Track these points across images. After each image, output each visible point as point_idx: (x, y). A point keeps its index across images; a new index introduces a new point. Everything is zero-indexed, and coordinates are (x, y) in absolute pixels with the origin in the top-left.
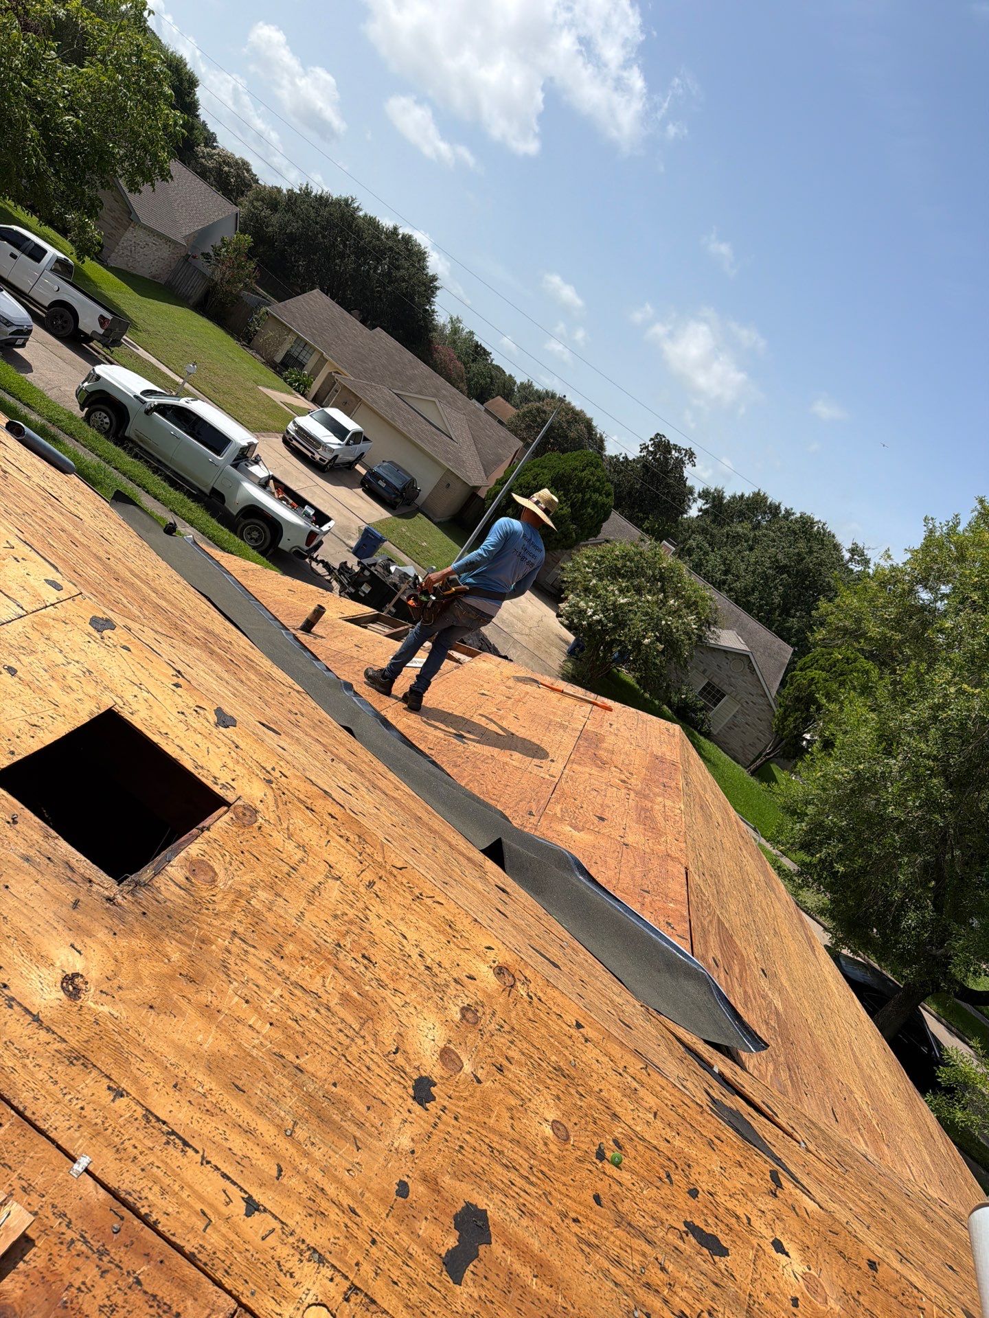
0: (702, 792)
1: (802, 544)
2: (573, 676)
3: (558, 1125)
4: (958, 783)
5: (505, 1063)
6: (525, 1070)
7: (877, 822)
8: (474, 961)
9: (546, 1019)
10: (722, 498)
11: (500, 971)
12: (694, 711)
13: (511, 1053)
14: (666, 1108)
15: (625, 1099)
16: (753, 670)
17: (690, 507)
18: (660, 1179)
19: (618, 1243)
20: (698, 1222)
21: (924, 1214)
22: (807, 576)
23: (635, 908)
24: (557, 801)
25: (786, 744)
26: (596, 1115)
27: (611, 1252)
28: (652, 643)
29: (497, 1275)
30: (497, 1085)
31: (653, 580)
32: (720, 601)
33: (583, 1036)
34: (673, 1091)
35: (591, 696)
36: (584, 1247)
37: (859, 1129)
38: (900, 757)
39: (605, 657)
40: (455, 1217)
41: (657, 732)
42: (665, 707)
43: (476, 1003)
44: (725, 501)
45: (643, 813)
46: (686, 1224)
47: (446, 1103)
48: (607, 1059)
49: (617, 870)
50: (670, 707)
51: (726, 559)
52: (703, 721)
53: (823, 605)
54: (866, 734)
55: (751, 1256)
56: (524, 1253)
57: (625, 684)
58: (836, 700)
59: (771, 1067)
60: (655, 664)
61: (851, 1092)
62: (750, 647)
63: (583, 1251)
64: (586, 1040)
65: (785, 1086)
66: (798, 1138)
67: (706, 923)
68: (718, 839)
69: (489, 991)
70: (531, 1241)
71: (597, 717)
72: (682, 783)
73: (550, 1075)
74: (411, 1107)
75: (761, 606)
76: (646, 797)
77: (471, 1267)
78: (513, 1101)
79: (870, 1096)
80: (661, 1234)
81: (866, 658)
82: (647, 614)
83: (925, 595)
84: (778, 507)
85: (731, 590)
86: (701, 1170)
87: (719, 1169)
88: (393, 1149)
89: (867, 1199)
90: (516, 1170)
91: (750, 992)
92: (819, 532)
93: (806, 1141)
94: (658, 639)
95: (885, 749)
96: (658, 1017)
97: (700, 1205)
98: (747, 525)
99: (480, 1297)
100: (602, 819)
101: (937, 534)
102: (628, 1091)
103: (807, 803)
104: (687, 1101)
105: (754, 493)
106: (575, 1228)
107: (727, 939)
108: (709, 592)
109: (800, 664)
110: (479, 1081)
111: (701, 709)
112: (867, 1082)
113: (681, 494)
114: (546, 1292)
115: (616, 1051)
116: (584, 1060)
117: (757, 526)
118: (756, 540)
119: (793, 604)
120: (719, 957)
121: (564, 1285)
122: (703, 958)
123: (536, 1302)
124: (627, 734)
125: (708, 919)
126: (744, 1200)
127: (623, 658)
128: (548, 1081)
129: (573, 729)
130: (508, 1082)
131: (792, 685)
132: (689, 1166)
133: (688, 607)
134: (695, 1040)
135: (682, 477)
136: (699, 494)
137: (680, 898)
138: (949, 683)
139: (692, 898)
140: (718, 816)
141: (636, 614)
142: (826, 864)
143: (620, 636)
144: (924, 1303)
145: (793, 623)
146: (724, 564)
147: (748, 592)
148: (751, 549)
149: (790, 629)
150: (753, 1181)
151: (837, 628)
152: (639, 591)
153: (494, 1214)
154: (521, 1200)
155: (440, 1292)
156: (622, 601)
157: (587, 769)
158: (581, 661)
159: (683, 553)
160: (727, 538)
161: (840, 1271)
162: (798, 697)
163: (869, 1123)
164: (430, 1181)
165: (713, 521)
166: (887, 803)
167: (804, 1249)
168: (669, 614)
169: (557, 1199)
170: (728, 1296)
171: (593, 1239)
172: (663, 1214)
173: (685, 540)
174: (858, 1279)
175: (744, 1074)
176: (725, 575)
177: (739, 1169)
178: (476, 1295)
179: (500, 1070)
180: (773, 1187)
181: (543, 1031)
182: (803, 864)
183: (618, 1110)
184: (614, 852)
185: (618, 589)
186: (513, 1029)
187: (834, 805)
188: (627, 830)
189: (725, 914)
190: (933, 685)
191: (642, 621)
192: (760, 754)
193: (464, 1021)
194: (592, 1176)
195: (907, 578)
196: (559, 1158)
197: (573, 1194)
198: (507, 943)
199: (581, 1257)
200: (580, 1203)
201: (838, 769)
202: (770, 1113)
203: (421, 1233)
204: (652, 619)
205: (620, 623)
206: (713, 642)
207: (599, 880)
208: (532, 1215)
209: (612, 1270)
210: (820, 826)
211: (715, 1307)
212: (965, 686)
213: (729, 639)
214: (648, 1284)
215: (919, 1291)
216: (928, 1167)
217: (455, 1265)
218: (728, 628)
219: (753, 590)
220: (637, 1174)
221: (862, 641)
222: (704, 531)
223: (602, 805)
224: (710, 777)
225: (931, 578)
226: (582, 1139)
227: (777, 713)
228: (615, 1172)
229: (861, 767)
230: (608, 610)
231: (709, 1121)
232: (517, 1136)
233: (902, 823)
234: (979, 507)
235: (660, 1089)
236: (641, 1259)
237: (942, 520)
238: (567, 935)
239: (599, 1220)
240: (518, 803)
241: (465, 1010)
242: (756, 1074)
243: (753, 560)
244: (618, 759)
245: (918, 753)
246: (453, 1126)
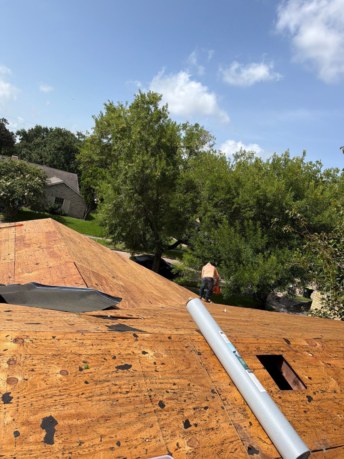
0: (69, 236)
1: (61, 138)
2: (6, 219)
3: (62, 372)
4: (141, 193)
5: (33, 367)
6: (42, 364)
7: (126, 215)
8: (3, 344)
9: (41, 343)
10: (25, 132)
11: (16, 341)
12: (56, 209)
13: (34, 363)
14: (95, 341)
15: (81, 348)
16: (68, 187)
17: (16, 140)
18: (103, 362)
19: (99, 389)
20: (120, 364)
21: (181, 311)
22: (68, 148)
23: (63, 285)
24: (18, 267)
25: (91, 206)
26: (73, 359)
27: (98, 393)
28: (28, 194)
29: (65, 430)
30: (34, 376)
31: (16, 171)
32: (44, 169)
33: (57, 339)
34: (94, 334)
35: (13, 224)
36: (89, 399)
37: (158, 301)
38: (123, 194)
39: (13, 207)
40: (41, 426)
41: (43, 224)
42: (46, 213)
43: (12, 357)
44: (27, 133)
45: (51, 254)
46: (116, 368)
47: (18, 396)
48: (69, 340)
49: (51, 277)
50: (47, 212)
51: (39, 153)
52: (61, 211)
53: (78, 157)
54: (110, 192)
55: (138, 361)
56: (71, 417)
57: (27, 212)
58: (98, 185)
59: (127, 302)
60: (33, 200)
61: (152, 293)
62: (63, 180)
63: (89, 400)
64: (59, 340)
65: (133, 305)
66: (141, 317)
67: (88, 275)
68: (81, 247)
69: (15, 350)
70: (71, 411)
71: (19, 230)
72: (60, 236)
73: (52, 359)
74: (5, 407)
75: (59, 164)
76: (50, 248)
77: (55, 435)
78: (42, 376)
79: (158, 290)
80: (111, 376)
81: (100, 168)
82: (20, 184)
83: (105, 141)
84: (47, 129)
85: (46, 163)
86: (113, 350)
87: (118, 345)
88: (5, 425)
89: (164, 320)
90: (55, 395)
91: (111, 286)
92: (64, 132)
93: (143, 317)
94: (30, 191)
95: (118, 193)
96: (84, 314)
97: (118, 360)
98: (39, 139)
99: (63, 441)
100: (38, 264)
101: (98, 120)
102: (80, 345)
103: (105, 220)
104: (100, 334)
105: (36, 127)
106: (83, 396)
107: (97, 275)
108: (39, 167)
109: (81, 178)
110: (27, 380)
111: (58, 208)
112: (156, 287)
113: (9, 137)
114: (83, 421)
115: (70, 336)
116: (61, 346)
117: (43, 138)
118: (45, 142)
119: (69, 160)
120: (97, 282)
121: (88, 414)
122: (92, 286)
123: (82, 427)
124: (33, 230)
125: (88, 274)
126: (129, 348)
127: (21, 204)
128: (52, 361)
129: (11, 239)
130: (38, 372)
131: (82, 186)
132: (109, 351)
133: (34, 175)
134: (99, 312)
135: (6, 130)
136: (16, 134)
137: (76, 273)
138: (125, 165)
139: (80, 270)
140: (78, 240)
141: (16, 186)
142: (120, 234)
143: (15, 197)
144: (186, 337)
145: (72, 166)
146: (39, 155)
147: (52, 162)
148: (45, 146)
149: (72, 168)
150: (129, 341)
151: (86, 162)
152: (13, 178)
153: (53, 414)
154: (62, 403)
155: (48, 452)
156: (8, 184)
157: (24, 250)
158: (5, 212)
159: (22, 157)
160: (35, 146)
161: (162, 346)
162: (86, 189)
163: (161, 298)
164: (26, 423)
165: (27, 142)
166: (126, 209)
167: (151, 348)
168: (28, 181)
169: (73, 393)
170: (137, 377)
171: (91, 394)
172: (109, 370)
173: (21, 152)
174: (168, 344)
175: (119, 311)
176: (41, 159)
177: (124, 341)
178: (61, 442)
179: (33, 370)
180: (135, 338)
181: (42, 348)
182: (113, 238)
183: (80, 352)
184: (47, 272)
185: (4, 180)
186: (31, 355)
187: (112, 217)
188: (48, 262)
189: (93, 268)
190: (121, 168)
191: (20, 188)
192: (85, 212)
193: (10, 366)
194: (81, 377)
195: (97, 137)
196: (68, 381)
197: (77, 387)
198: (14, 330)
199: (90, 403)
200: (81, 388)
201: (108, 206)
202: (130, 316)
203: (31, 441)
204: (23, 185)
205: (13, 192)
206: (49, 184)
207: (46, 284)
208: (67, 404)
209: (101, 398)
210: (112, 224)
211: (135, 382)
212: (129, 164)
213: (54, 180)
214: (113, 393)
215: (183, 335)
216: (180, 298)
217: (49, 440)
218: (53, 177)
219: (54, 160)
220: (95, 366)
221: (95, 163)
222: (26, 146)
223: (35, 260)
224: (70, 229)
225: (104, 135)
226: (73, 369)
227: (83, 197)
228: (88, 371)
229: (114, 202)
230: (5, 189)
231: (109, 335)
232: (50, 386)
233: (133, 212)
234: (105, 107)
235: (90, 337)
236: (108, 388)
237: (97, 115)
238: (41, 310)
239: (89, 388)
240: (3, 277)
241: (8, 362)
242: (123, 308)
243: (48, 150)
244: (34, 241)
245: (127, 190)
246: (25, 400)
